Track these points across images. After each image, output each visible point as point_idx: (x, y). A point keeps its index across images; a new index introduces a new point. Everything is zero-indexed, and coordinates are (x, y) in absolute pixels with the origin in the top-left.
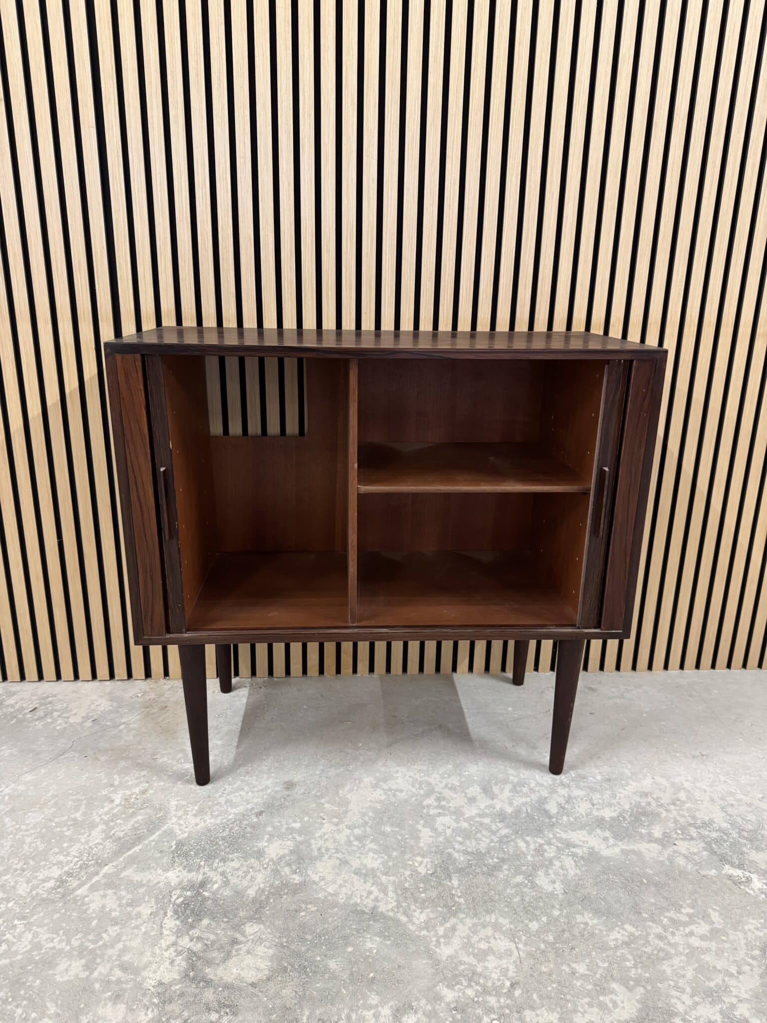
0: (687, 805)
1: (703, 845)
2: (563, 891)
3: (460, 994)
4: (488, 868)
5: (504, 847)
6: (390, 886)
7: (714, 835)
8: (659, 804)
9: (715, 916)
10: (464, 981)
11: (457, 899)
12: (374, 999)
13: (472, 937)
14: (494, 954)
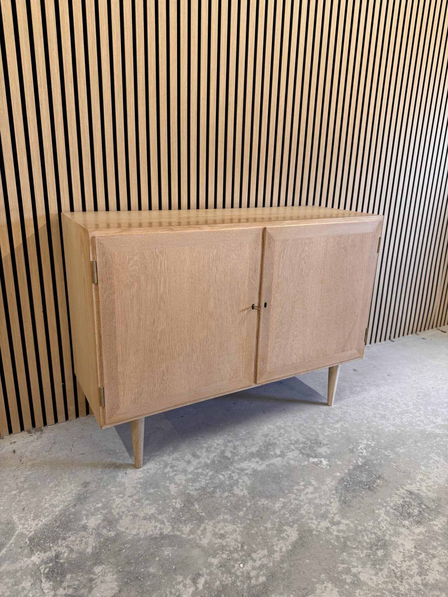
0: (286, 435)
1: (298, 452)
2: (248, 493)
3: (220, 559)
4: (210, 494)
5: (213, 481)
6: (165, 519)
7: (301, 446)
8: (274, 438)
9: (314, 482)
10: (220, 552)
11: (201, 514)
12: (180, 578)
13: (215, 530)
14: (228, 534)
